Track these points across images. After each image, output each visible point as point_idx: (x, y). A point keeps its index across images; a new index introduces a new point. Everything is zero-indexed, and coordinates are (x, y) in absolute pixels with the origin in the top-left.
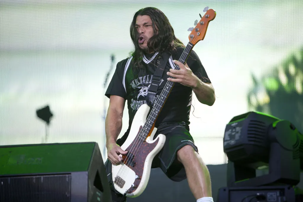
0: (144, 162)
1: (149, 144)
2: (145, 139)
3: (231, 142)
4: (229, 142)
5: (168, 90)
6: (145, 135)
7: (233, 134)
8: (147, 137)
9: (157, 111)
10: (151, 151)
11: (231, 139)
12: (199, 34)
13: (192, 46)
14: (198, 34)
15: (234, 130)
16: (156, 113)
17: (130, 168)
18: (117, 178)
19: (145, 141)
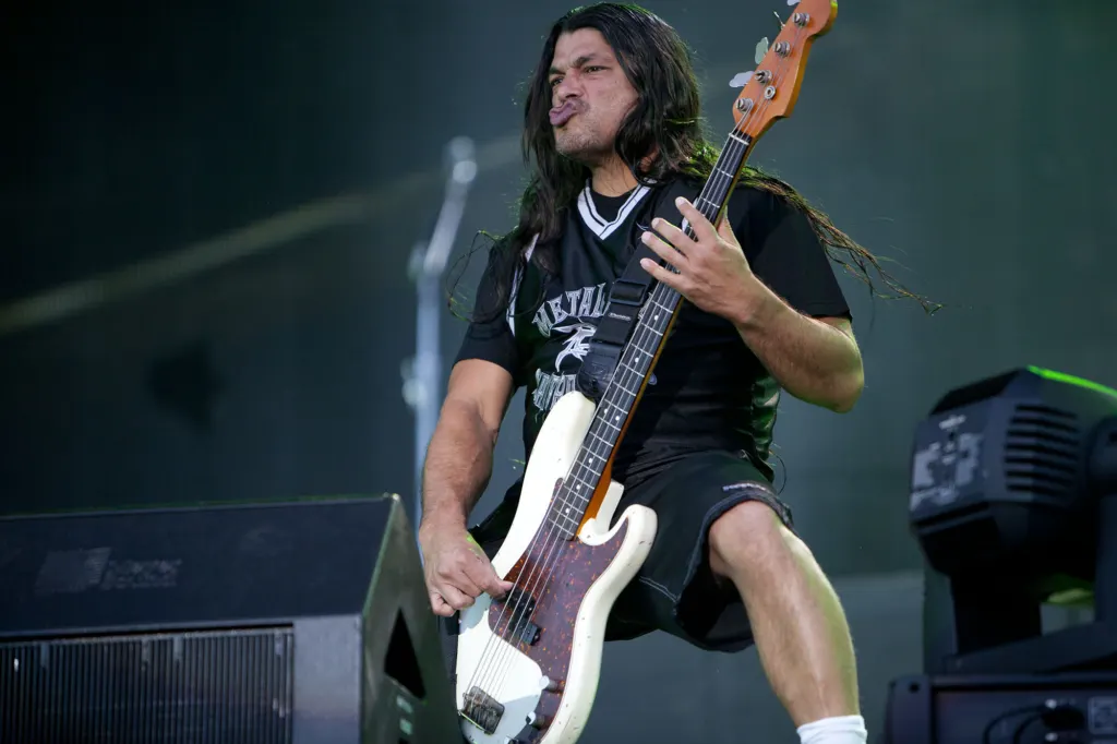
0: (574, 622)
1: (591, 547)
2: (577, 529)
3: (938, 494)
4: (931, 493)
5: (657, 329)
6: (572, 514)
7: (948, 460)
8: (582, 520)
9: (619, 413)
10: (599, 574)
11: (937, 484)
12: (773, 93)
13: (746, 143)
14: (769, 92)
15: (950, 446)
16: (614, 422)
17: (520, 649)
18: (471, 695)
19: (574, 539)
